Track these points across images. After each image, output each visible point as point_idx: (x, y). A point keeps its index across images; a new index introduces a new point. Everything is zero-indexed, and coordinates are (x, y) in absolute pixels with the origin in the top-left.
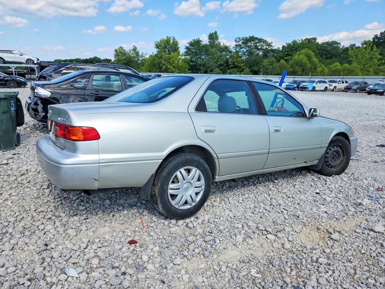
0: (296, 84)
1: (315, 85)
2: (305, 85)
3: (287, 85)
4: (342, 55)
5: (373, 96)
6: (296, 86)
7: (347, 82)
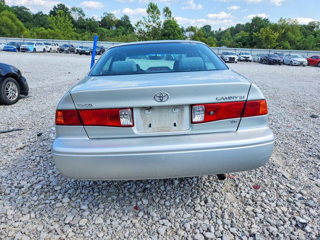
0: (15, 45)
1: (34, 46)
2: (26, 47)
3: (5, 47)
4: (34, 20)
5: (83, 56)
6: (16, 48)
7: (57, 45)
